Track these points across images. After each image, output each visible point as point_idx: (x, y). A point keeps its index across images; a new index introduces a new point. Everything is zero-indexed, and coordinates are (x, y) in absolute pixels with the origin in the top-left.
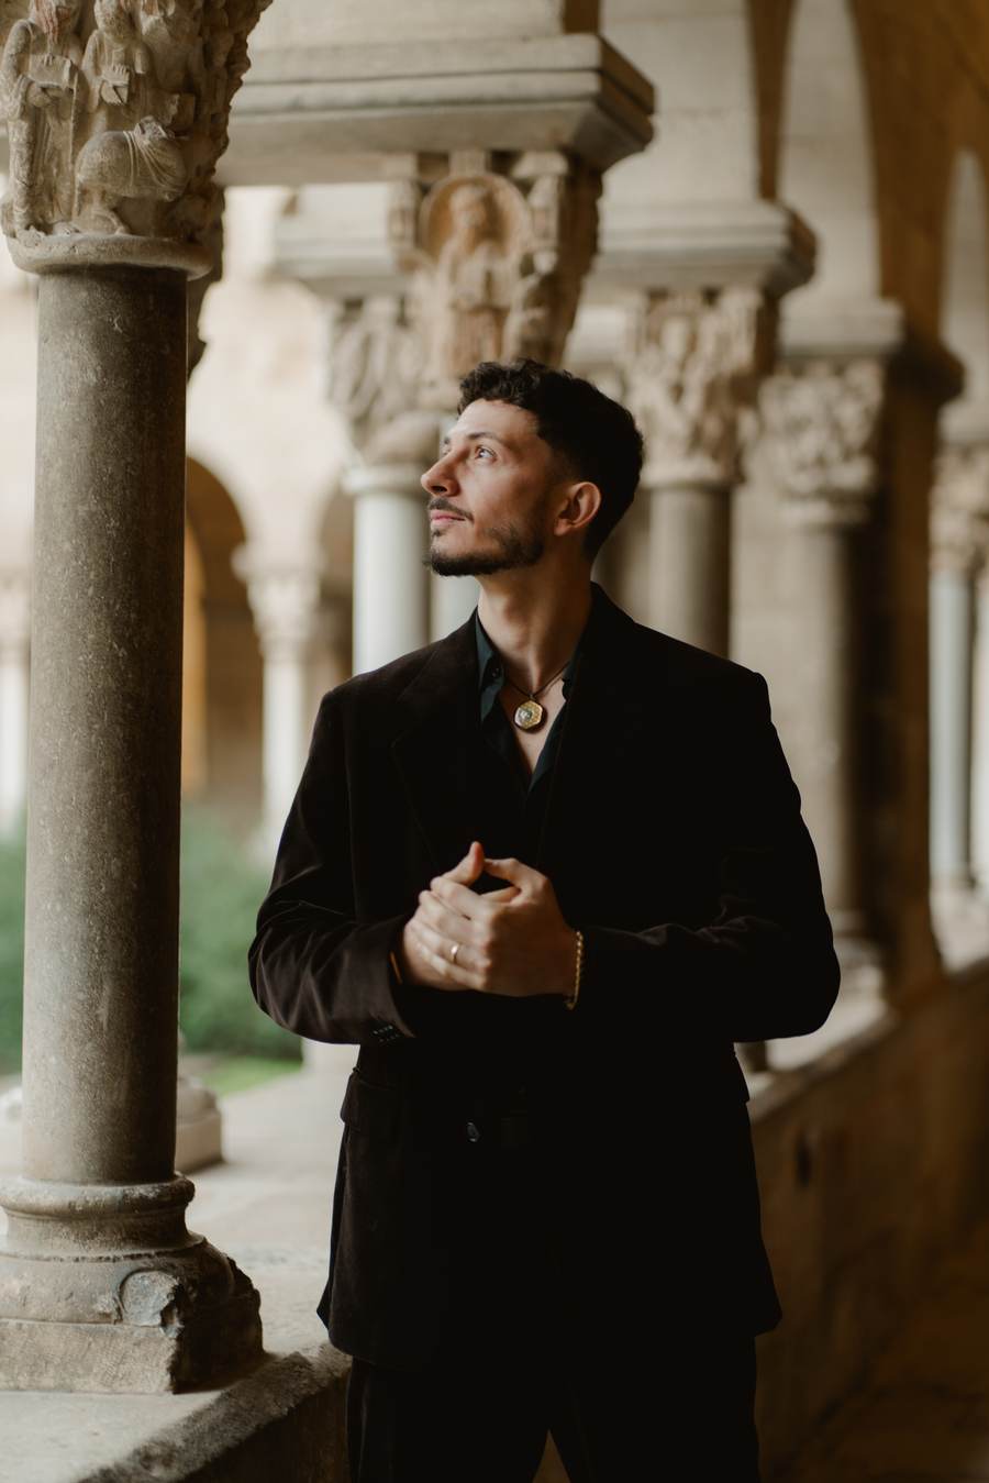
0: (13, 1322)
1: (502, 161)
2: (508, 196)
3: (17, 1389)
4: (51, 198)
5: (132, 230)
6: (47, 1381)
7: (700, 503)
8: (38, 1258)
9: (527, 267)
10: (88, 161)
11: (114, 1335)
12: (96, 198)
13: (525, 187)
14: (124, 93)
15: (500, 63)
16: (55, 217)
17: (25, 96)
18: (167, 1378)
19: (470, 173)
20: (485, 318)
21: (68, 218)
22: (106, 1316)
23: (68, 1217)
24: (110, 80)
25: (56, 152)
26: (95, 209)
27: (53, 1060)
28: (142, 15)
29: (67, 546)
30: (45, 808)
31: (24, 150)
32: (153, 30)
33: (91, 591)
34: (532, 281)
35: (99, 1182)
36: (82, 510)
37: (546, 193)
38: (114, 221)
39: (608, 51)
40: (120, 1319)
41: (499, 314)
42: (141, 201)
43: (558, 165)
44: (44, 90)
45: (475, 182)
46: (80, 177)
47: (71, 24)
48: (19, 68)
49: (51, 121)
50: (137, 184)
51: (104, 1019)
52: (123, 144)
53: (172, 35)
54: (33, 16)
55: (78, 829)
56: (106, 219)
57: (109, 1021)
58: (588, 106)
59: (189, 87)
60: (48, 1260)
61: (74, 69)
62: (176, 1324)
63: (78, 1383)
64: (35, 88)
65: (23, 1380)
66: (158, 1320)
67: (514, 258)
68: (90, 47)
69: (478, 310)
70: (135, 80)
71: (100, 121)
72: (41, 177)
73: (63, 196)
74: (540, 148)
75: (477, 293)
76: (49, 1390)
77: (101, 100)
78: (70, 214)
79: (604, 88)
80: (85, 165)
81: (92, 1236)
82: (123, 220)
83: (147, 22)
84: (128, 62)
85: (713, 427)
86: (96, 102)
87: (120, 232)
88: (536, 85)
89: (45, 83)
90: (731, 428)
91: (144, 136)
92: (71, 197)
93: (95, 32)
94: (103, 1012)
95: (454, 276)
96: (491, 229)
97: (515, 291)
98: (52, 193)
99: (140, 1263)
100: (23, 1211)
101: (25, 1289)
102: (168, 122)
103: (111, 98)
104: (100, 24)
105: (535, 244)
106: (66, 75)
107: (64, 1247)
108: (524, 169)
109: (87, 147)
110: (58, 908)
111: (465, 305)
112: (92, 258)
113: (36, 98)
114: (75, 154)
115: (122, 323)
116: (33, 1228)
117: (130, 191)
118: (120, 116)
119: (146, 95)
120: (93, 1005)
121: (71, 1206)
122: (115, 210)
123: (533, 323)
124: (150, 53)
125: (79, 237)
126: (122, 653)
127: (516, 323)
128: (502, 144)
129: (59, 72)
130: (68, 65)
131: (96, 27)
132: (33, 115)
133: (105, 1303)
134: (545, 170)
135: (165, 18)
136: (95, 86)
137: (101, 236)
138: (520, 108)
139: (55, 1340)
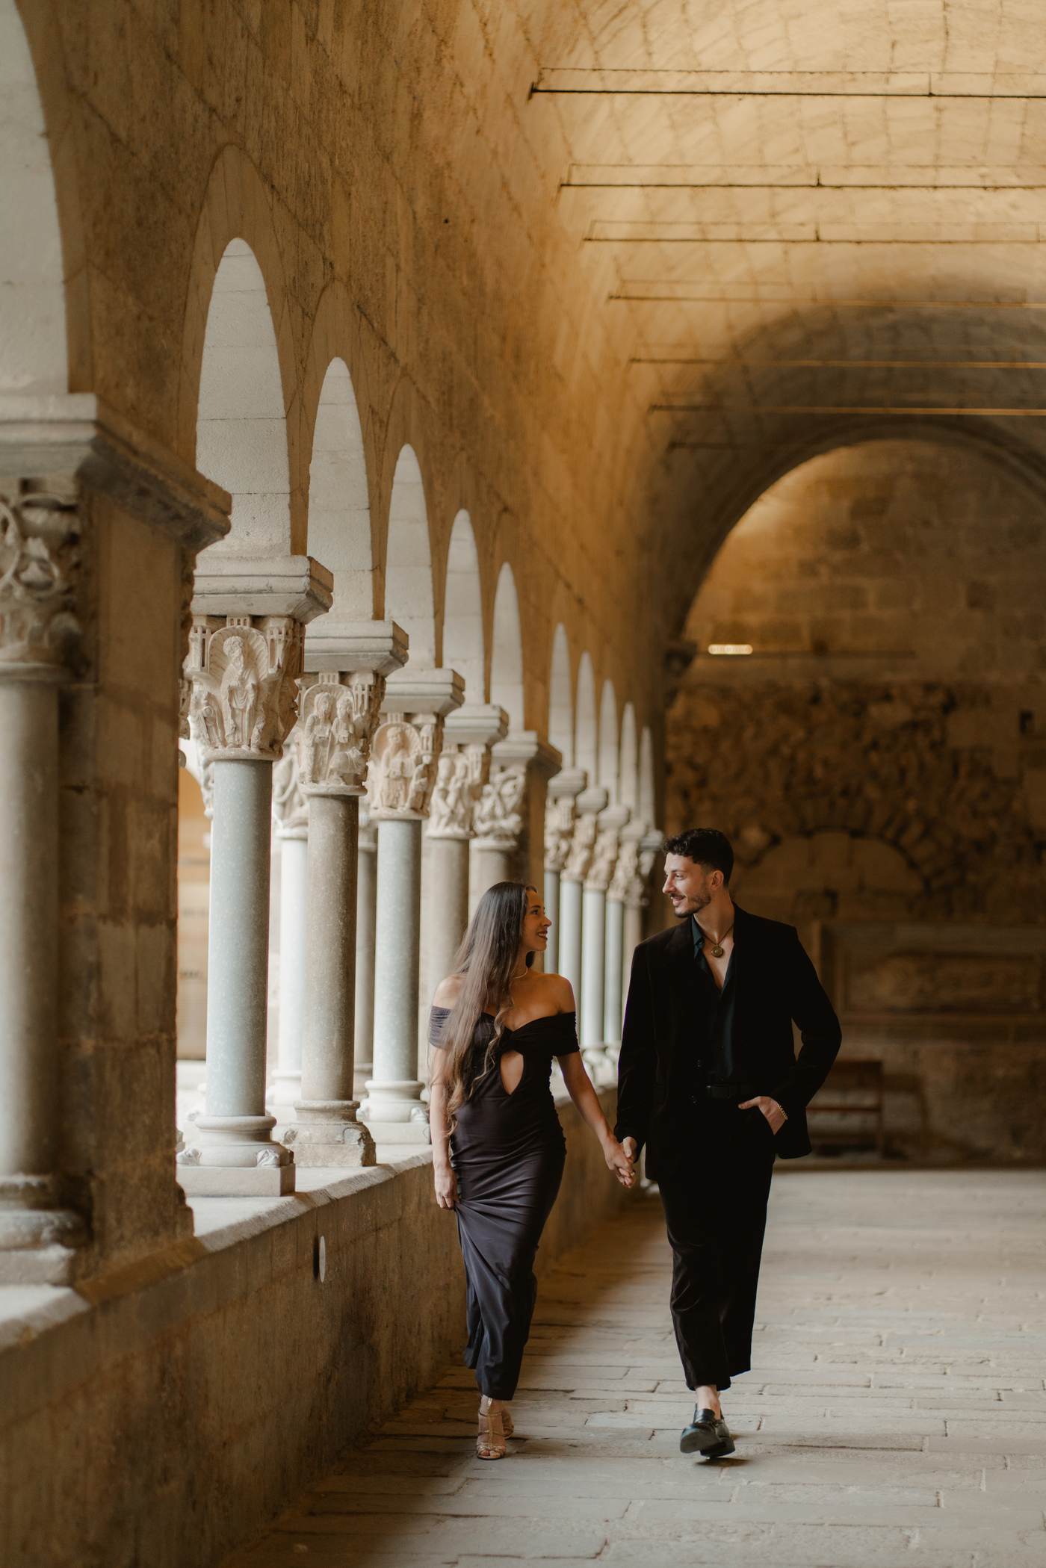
0: (306, 1145)
1: (408, 717)
2: (411, 732)
3: (309, 1167)
4: (319, 773)
5: (347, 784)
6: (319, 1164)
7: (456, 848)
8: (314, 1124)
9: (419, 761)
10: (335, 761)
11: (342, 1148)
12: (335, 773)
13: (418, 728)
14: (347, 739)
15: (411, 679)
16: (320, 778)
17: (314, 740)
18: (360, 1162)
19: (394, 722)
20: (401, 782)
21: (324, 779)
22: (339, 1142)
23: (323, 1111)
24: (342, 735)
25: (322, 757)
26: (335, 776)
27: (317, 1059)
28: (353, 715)
29: (323, 888)
30: (314, 975)
31: (312, 757)
32: (357, 720)
33: (331, 903)
34: (421, 767)
35: (333, 1100)
36: (328, 876)
37: (427, 731)
38: (341, 781)
39: (455, 674)
40: (343, 1143)
41: (406, 780)
42: (350, 774)
43: (433, 720)
44: (320, 738)
45: (397, 725)
46: (331, 766)
47: (328, 716)
48: (311, 730)
49: (321, 747)
50: (350, 769)
51: (335, 1046)
52: (347, 757)
53: (363, 721)
54: (315, 713)
55: (327, 982)
56: (338, 780)
57: (337, 1046)
58: (448, 698)
59: (364, 736)
60: (317, 1125)
61: (330, 731)
62: (363, 1145)
63: (329, 1164)
64: (317, 738)
65: (310, 1164)
66: (357, 1143)
67: (413, 757)
68: (335, 723)
69: (397, 779)
70: (350, 735)
71: (337, 748)
72: (317, 766)
73: (323, 772)
74: (424, 713)
75: (398, 772)
76: (320, 1167)
77: (338, 741)
78: (325, 777)
79: (454, 691)
80: (334, 762)
81: (331, 1118)
82: (344, 780)
83: (355, 717)
84: (347, 729)
85: (461, 811)
86: (336, 742)
87: (342, 784)
88: (426, 688)
89: (320, 735)
90: (470, 811)
91: (354, 753)
92: (326, 771)
93: (336, 720)
94: (334, 1043)
95: (387, 764)
96: (404, 745)
97: (414, 771)
98: (319, 770)
99: (349, 1126)
100: (307, 1110)
101: (310, 1134)
102: (360, 748)
103: (342, 741)
104: (339, 717)
105: (422, 752)
106: (327, 733)
107: (322, 1121)
108: (418, 720)
109: (333, 757)
110: (319, 1008)
111: (392, 776)
112: (334, 793)
113: (317, 740)
114: (329, 759)
115: (342, 814)
116: (310, 1115)
117: (347, 771)
118: (343, 746)
119: (353, 740)
120: (331, 1041)
121: (325, 1107)
122: (341, 777)
123: (421, 784)
124: (354, 726)
125: (329, 786)
126: (341, 923)
127: (413, 784)
128: (408, 711)
129: (324, 733)
130: (328, 730)
131: (337, 716)
132: (316, 746)
133: (339, 1138)
134: (428, 722)
135: (362, 717)
136: (337, 737)
137: (336, 785)
138: (418, 697)
139: (321, 1150)
